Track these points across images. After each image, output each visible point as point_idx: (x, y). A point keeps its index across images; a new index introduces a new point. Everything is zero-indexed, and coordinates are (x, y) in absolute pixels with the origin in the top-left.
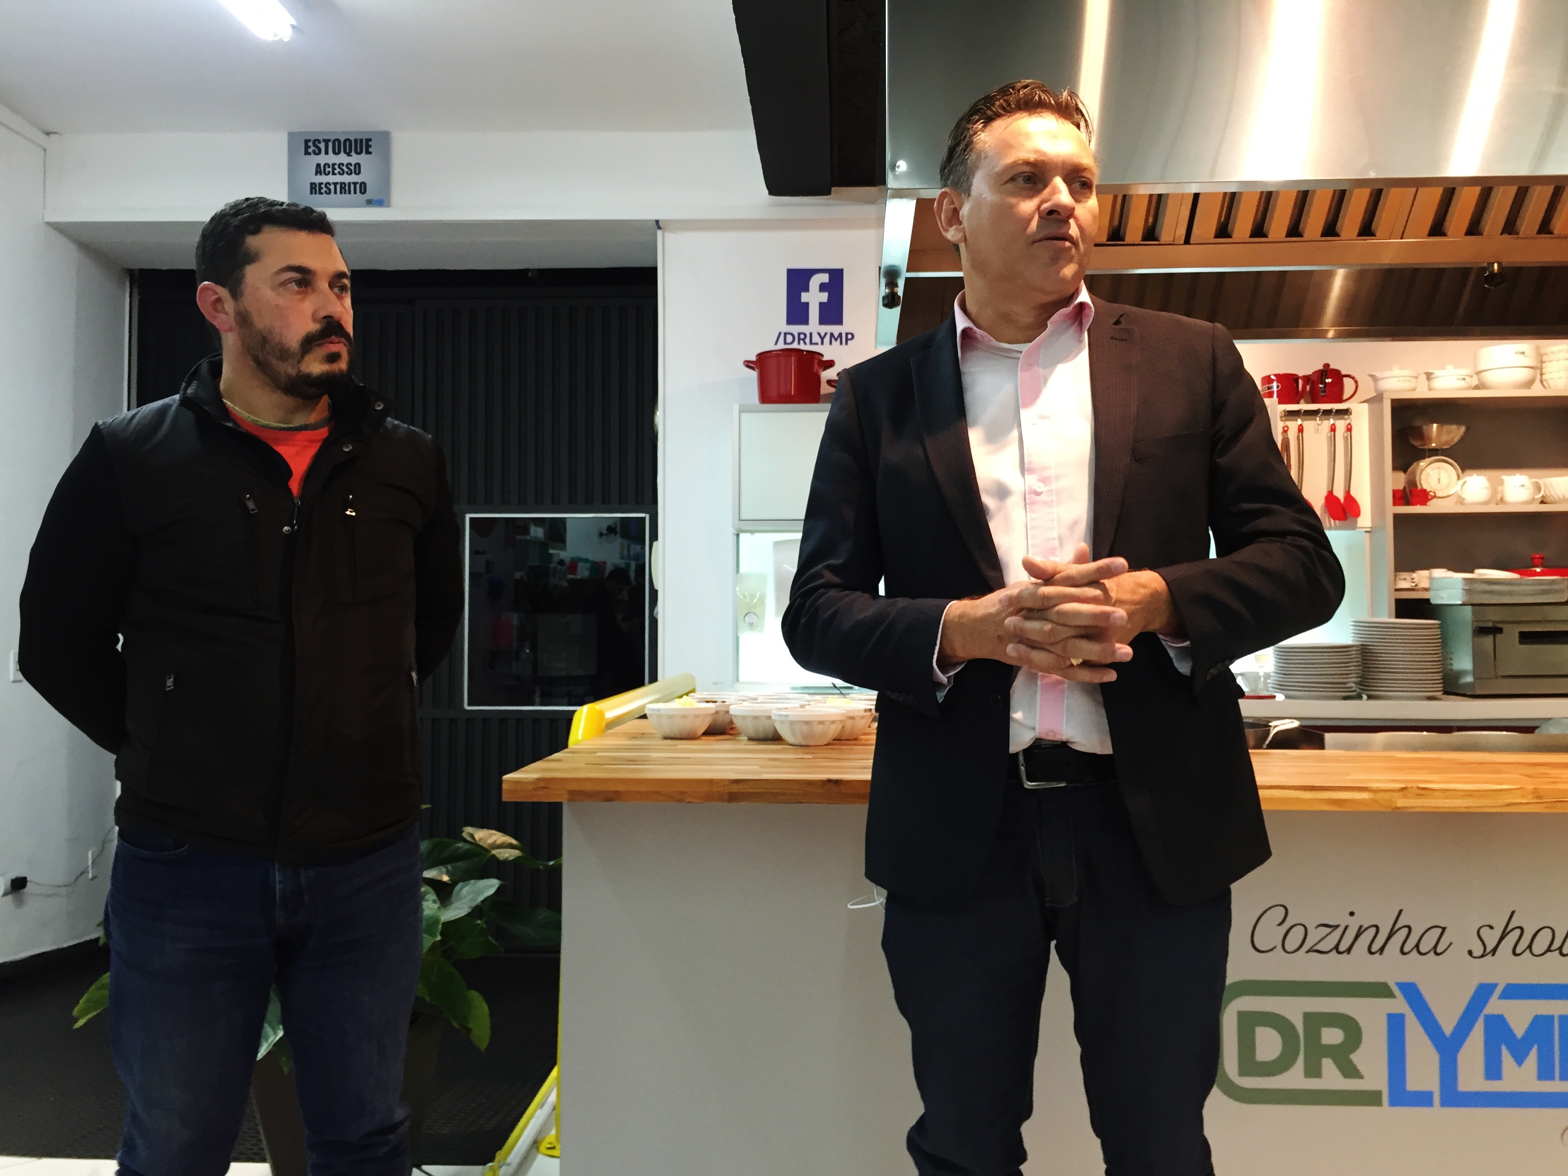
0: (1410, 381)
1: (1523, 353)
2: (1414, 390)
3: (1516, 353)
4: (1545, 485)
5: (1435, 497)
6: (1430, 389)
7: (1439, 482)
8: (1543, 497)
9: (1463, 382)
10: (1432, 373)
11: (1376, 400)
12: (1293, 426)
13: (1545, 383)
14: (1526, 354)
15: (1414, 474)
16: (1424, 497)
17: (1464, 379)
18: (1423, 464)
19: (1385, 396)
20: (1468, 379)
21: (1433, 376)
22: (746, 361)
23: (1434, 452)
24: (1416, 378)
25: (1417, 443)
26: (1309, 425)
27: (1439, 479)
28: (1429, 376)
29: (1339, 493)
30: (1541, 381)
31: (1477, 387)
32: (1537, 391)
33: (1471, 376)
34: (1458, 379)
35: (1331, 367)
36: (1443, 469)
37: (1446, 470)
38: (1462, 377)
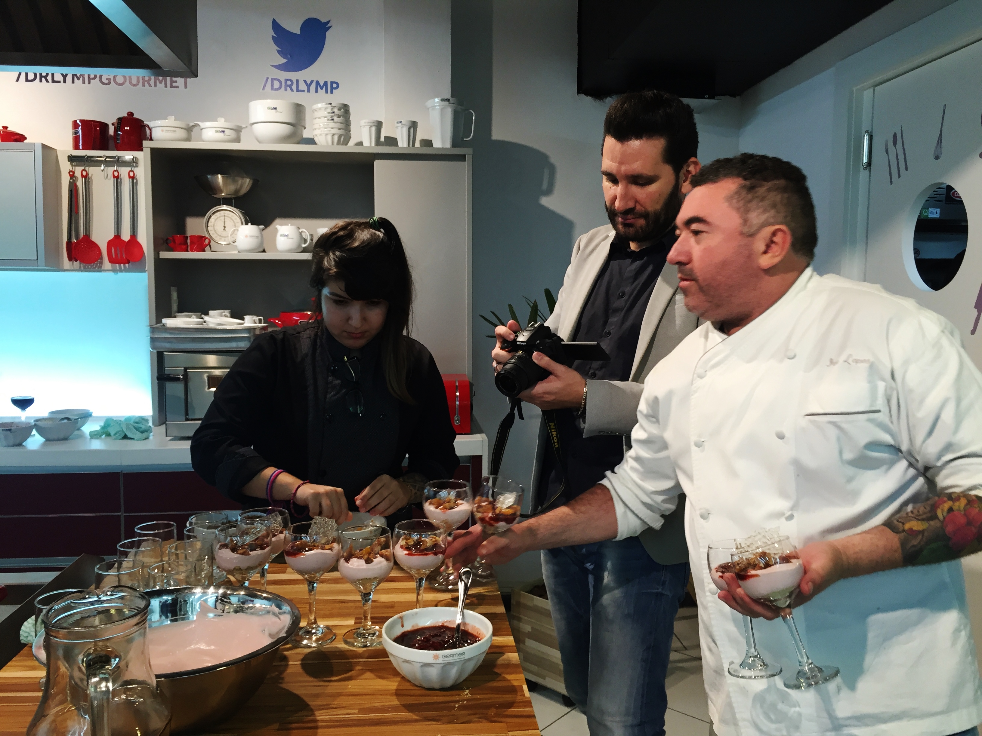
0: (175, 131)
1: (275, 108)
3: (269, 108)
7: (224, 230)
9: (222, 134)
10: (198, 125)
12: (78, 170)
14: (278, 110)
17: (223, 132)
18: (211, 211)
23: (221, 201)
26: (93, 171)
27: (225, 227)
29: (126, 236)
34: (217, 131)
35: (135, 116)
36: (227, 216)
37: (232, 219)
38: (221, 130)
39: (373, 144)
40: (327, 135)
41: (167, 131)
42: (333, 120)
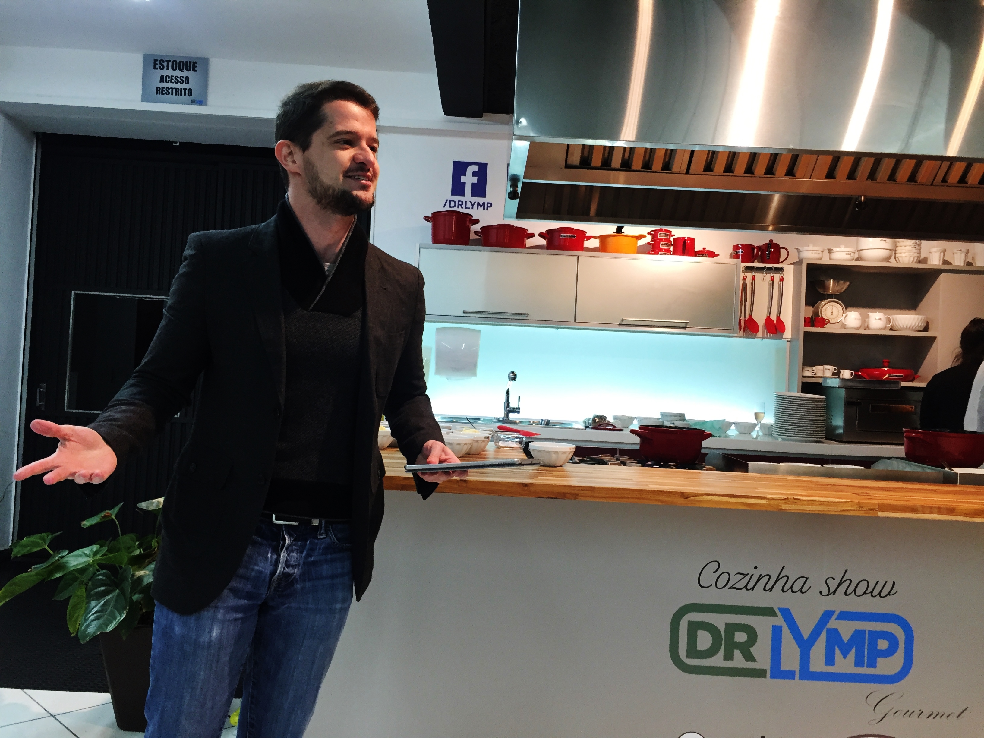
0: (819, 253)
1: (885, 241)
2: (821, 259)
3: (881, 241)
4: (893, 319)
5: (829, 323)
6: (830, 259)
7: (832, 314)
8: (891, 326)
9: (849, 256)
10: (832, 249)
11: (798, 263)
12: (749, 276)
13: (897, 259)
14: (887, 241)
15: (818, 308)
16: (823, 322)
17: (850, 254)
18: (823, 302)
19: (804, 261)
20: (852, 254)
21: (832, 251)
22: (425, 217)
23: (830, 296)
24: (823, 252)
25: (820, 290)
26: (758, 276)
27: (832, 313)
28: (830, 251)
29: (774, 317)
30: (895, 258)
31: (857, 259)
32: (893, 264)
33: (854, 253)
34: (846, 254)
35: (774, 242)
36: (835, 306)
37: (837, 308)
38: (849, 253)
39: (941, 263)
40: (911, 257)
41: (816, 253)
42: (915, 247)
